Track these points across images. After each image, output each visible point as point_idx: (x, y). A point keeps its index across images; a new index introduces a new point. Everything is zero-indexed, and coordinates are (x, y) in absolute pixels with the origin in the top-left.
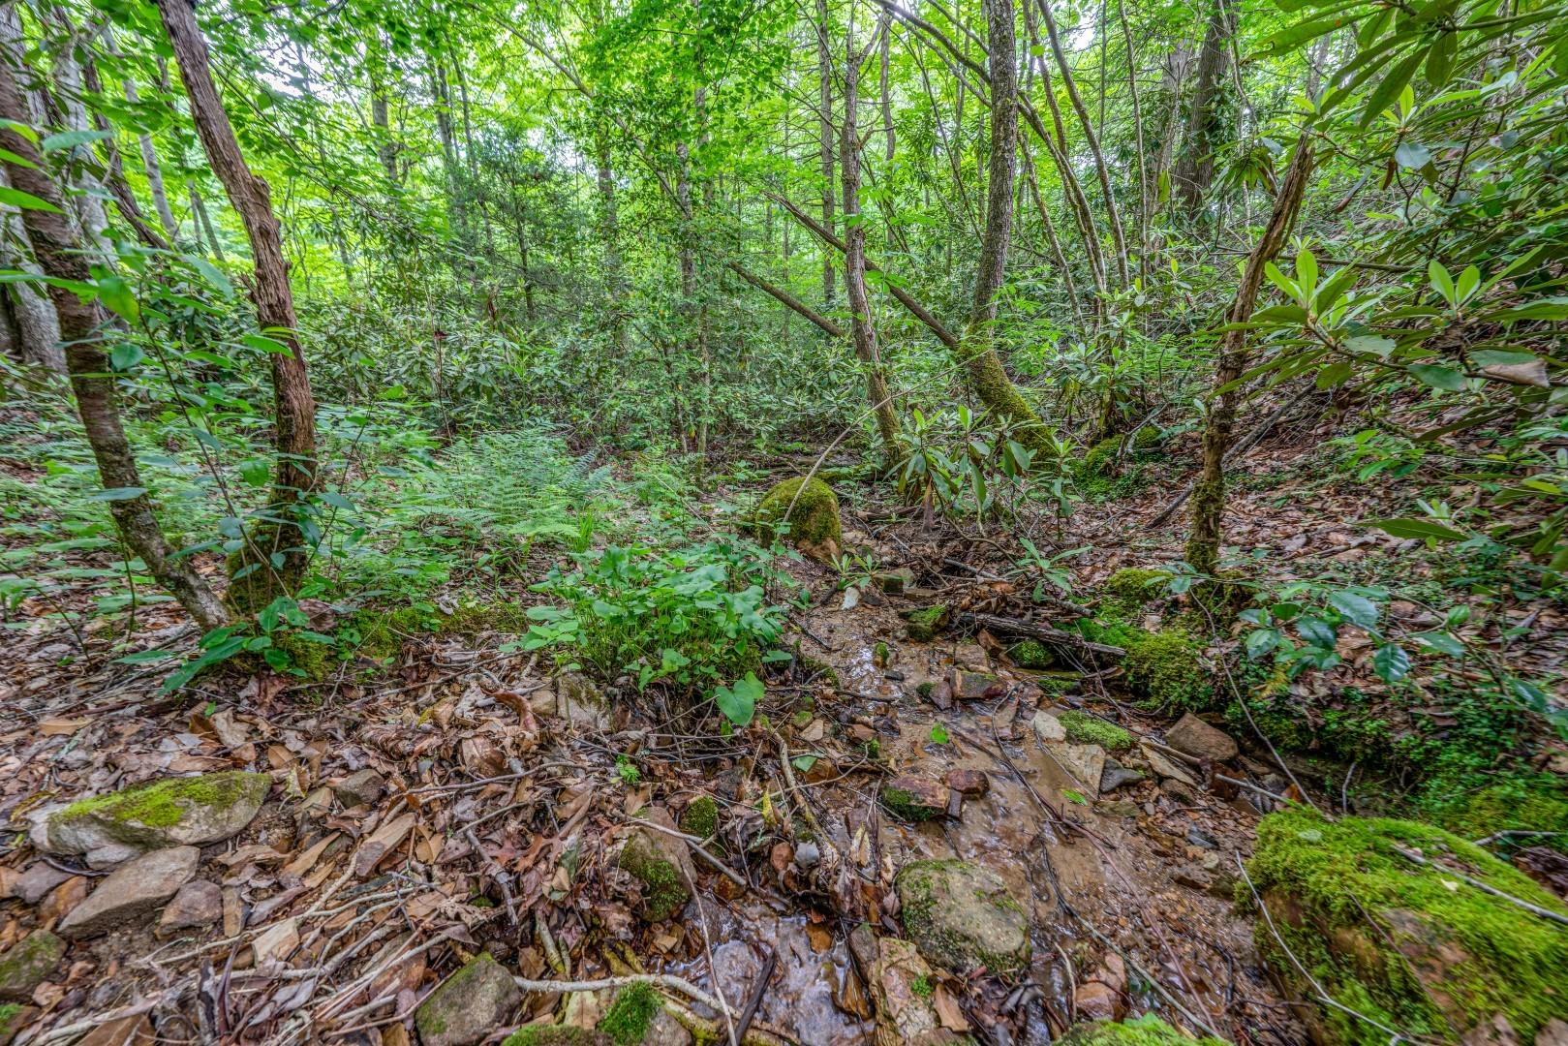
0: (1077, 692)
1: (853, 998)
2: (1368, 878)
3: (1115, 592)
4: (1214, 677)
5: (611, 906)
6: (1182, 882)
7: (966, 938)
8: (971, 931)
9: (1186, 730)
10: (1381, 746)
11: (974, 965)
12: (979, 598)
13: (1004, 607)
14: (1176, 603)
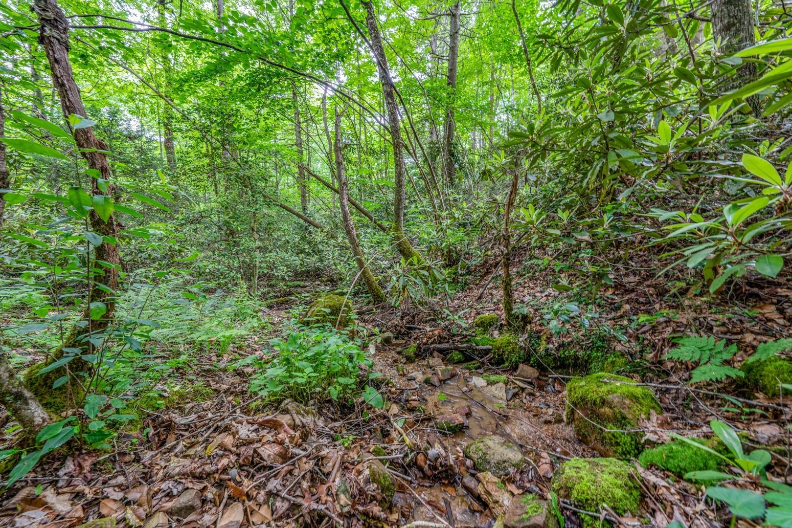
0: (479, 368)
1: (476, 506)
2: (602, 389)
3: (478, 325)
4: (524, 349)
5: (372, 505)
6: (547, 422)
7: (504, 462)
8: (505, 458)
9: (523, 370)
10: (576, 358)
11: (511, 470)
12: (430, 338)
13: (441, 339)
14: (501, 325)
